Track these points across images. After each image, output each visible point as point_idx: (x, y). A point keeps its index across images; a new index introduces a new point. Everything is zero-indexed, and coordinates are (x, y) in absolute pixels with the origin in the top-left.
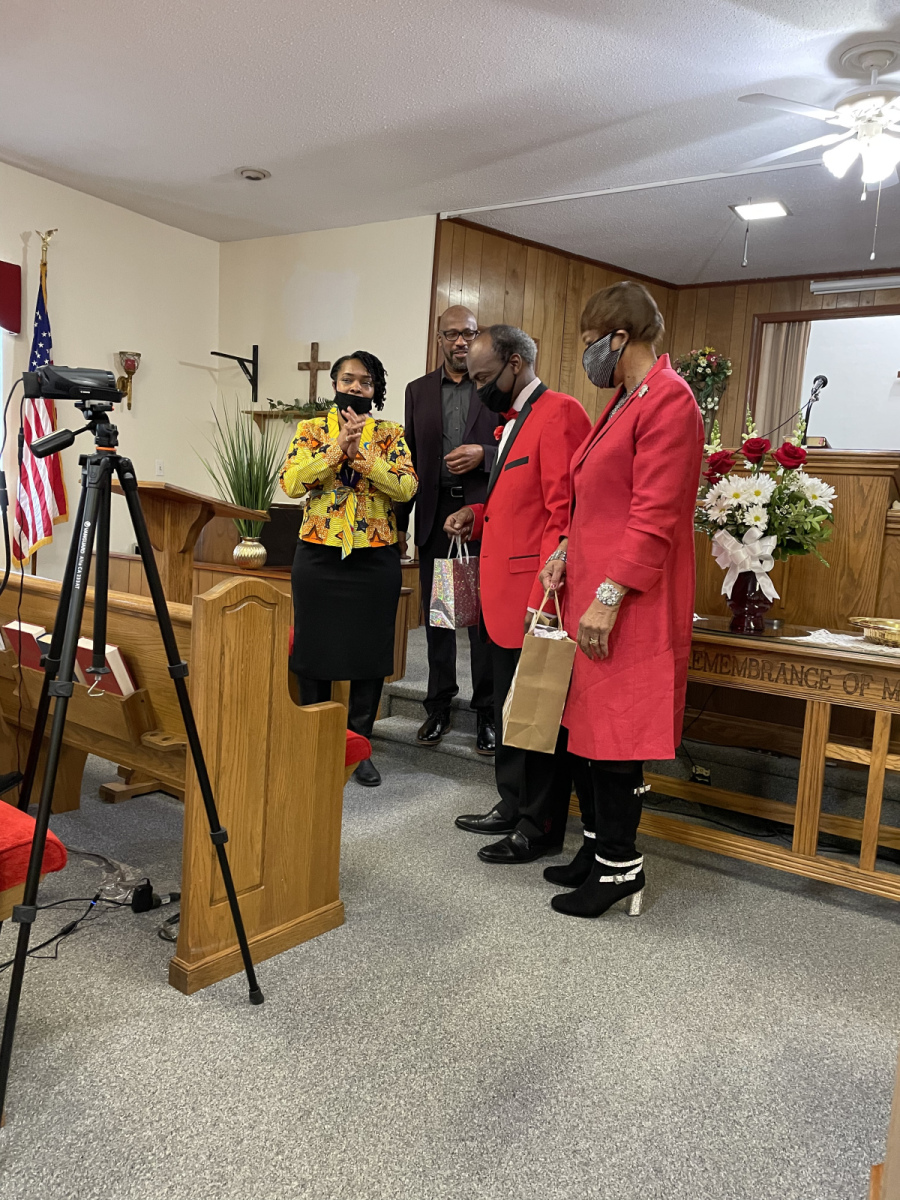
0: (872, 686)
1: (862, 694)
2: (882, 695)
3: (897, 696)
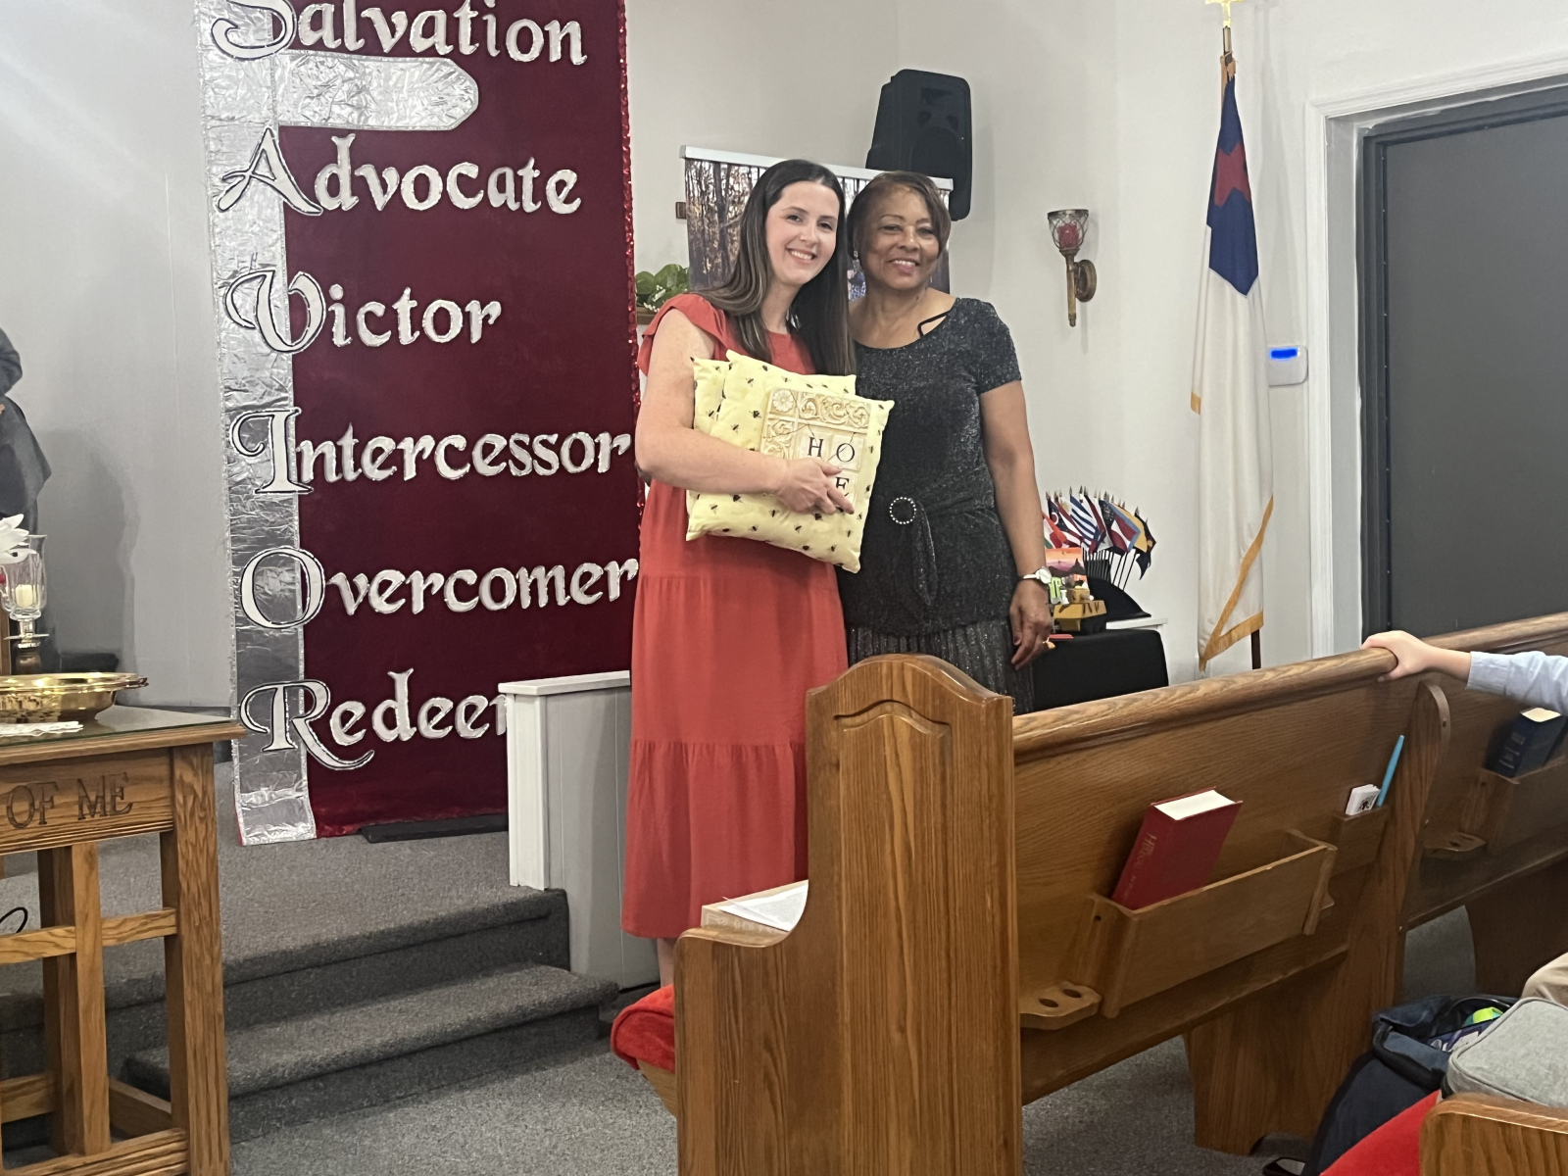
0: (57, 800)
1: (43, 822)
2: (77, 813)
3: (104, 807)
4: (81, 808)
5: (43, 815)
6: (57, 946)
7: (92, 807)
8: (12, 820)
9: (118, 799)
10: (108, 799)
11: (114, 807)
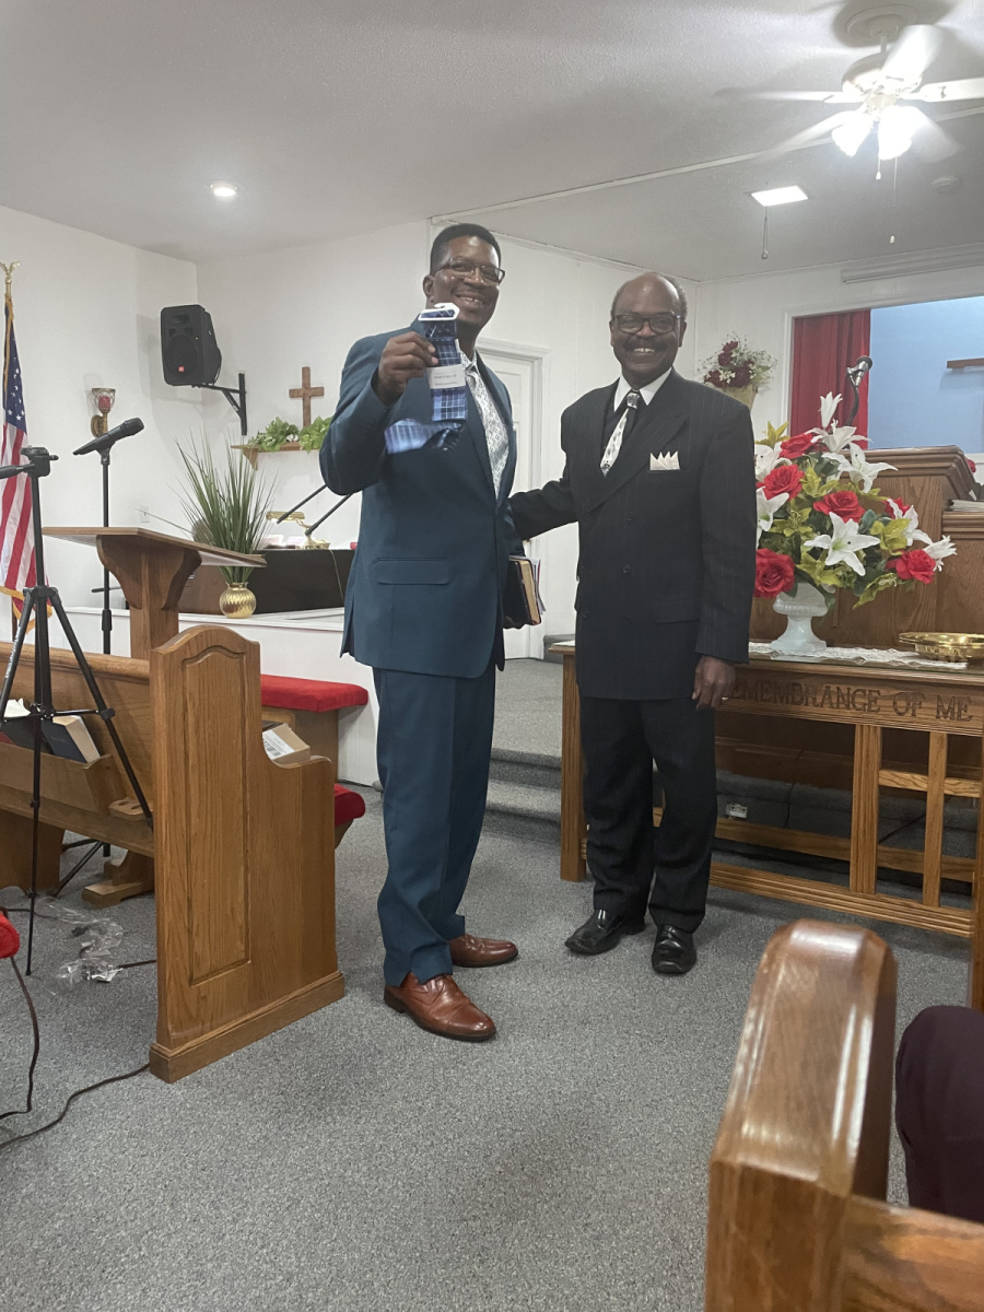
0: (924, 705)
1: (914, 715)
2: (935, 712)
3: (953, 714)
4: (938, 712)
5: (914, 711)
6: (916, 785)
7: (945, 714)
8: (896, 710)
9: (963, 712)
10: (956, 710)
11: (959, 716)
